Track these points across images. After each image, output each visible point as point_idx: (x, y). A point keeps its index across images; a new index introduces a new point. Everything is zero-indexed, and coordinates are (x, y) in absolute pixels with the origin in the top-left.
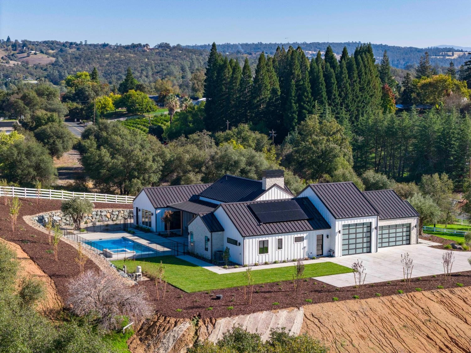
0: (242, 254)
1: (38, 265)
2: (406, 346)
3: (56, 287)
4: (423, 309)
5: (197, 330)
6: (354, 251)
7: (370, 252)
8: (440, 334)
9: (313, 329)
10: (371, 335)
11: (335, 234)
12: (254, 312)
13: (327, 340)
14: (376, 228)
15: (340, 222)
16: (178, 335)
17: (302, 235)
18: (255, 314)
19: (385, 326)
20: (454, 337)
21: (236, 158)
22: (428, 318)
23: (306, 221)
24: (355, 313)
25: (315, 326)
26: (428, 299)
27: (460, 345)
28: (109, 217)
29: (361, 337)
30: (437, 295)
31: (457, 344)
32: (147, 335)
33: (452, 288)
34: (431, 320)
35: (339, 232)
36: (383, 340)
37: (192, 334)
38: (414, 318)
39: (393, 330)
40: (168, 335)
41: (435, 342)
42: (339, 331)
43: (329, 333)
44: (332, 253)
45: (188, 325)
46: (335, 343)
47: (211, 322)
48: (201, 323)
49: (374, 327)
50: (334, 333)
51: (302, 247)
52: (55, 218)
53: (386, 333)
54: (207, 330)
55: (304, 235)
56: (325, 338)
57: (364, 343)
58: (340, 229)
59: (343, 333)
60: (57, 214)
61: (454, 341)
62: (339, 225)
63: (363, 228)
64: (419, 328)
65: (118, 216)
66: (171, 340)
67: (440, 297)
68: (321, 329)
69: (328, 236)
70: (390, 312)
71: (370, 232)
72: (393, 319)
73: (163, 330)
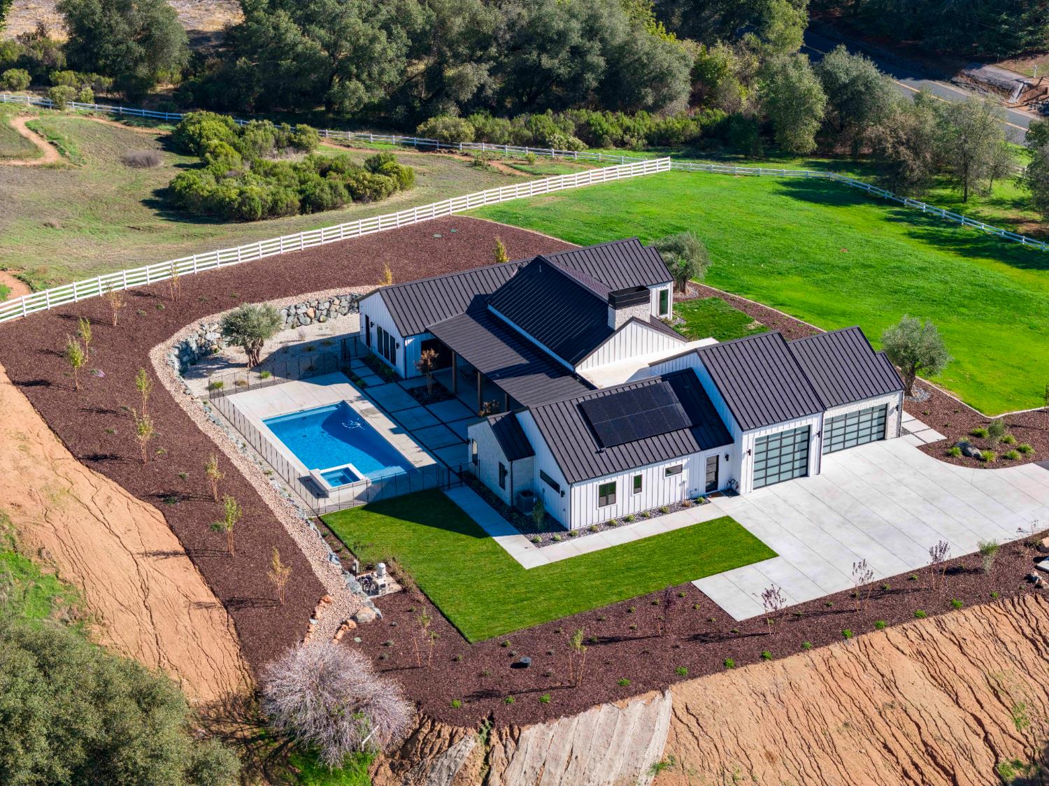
0: (567, 509)
1: (200, 571)
2: (844, 774)
3: (239, 635)
4: (883, 676)
5: (488, 754)
6: (775, 479)
7: (806, 475)
8: (907, 736)
9: (687, 745)
10: (787, 751)
11: (740, 458)
12: (585, 708)
13: (710, 770)
14: (819, 434)
15: (751, 435)
16: (456, 766)
17: (679, 463)
18: (587, 713)
19: (812, 727)
20: (930, 741)
21: (562, 25)
22: (888, 699)
23: (687, 431)
24: (762, 697)
25: (690, 736)
26: (894, 650)
27: (939, 759)
28: (312, 315)
29: (770, 757)
30: (912, 635)
31: (934, 758)
32: (402, 757)
33: (942, 614)
34: (896, 705)
35: (749, 452)
36: (806, 761)
37: (480, 762)
38: (864, 701)
39: (825, 734)
40: (439, 764)
41: (897, 758)
42: (731, 745)
43: (714, 749)
44: (734, 486)
45: (472, 744)
46: (723, 774)
47: (512, 734)
48: (494, 739)
49: (792, 730)
50: (721, 750)
51: (679, 482)
52: (209, 336)
53: (813, 744)
54: (506, 752)
55: (683, 461)
56: (706, 764)
57: (772, 772)
58: (750, 448)
59: (738, 749)
60: (213, 328)
61: (930, 749)
62: (748, 440)
63: (795, 436)
64: (872, 725)
65: (328, 310)
66: (444, 775)
67: (916, 642)
68: (701, 742)
69: (727, 457)
70: (824, 690)
71: (808, 440)
72: (827, 706)
73: (431, 752)
